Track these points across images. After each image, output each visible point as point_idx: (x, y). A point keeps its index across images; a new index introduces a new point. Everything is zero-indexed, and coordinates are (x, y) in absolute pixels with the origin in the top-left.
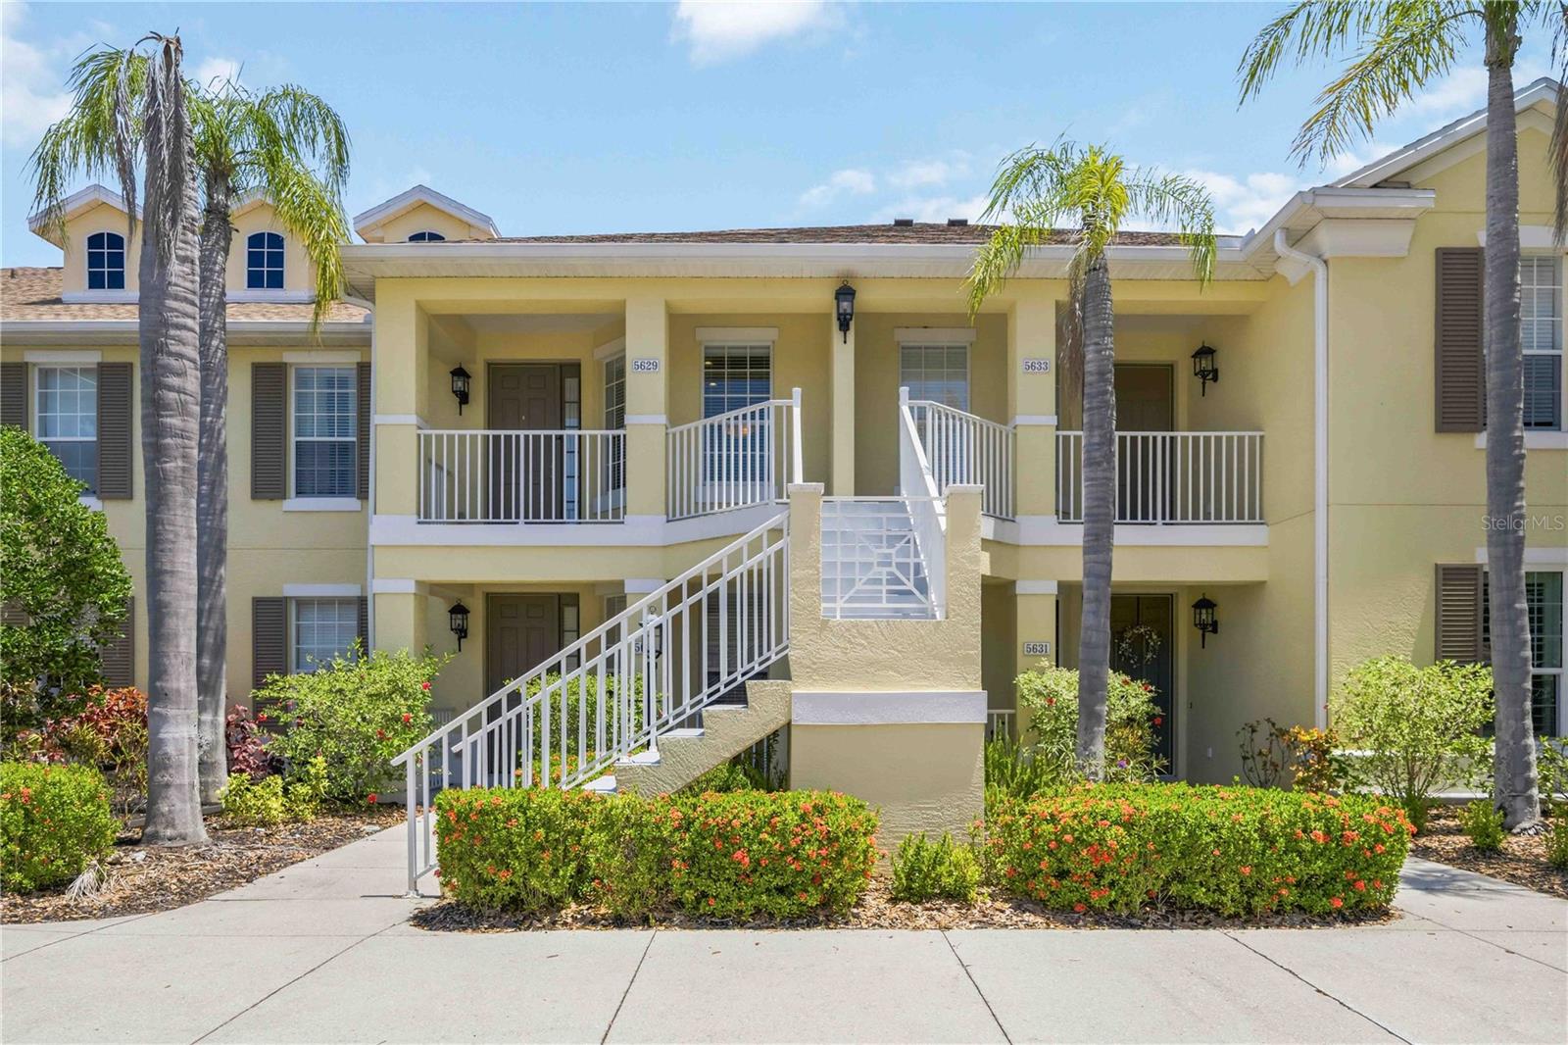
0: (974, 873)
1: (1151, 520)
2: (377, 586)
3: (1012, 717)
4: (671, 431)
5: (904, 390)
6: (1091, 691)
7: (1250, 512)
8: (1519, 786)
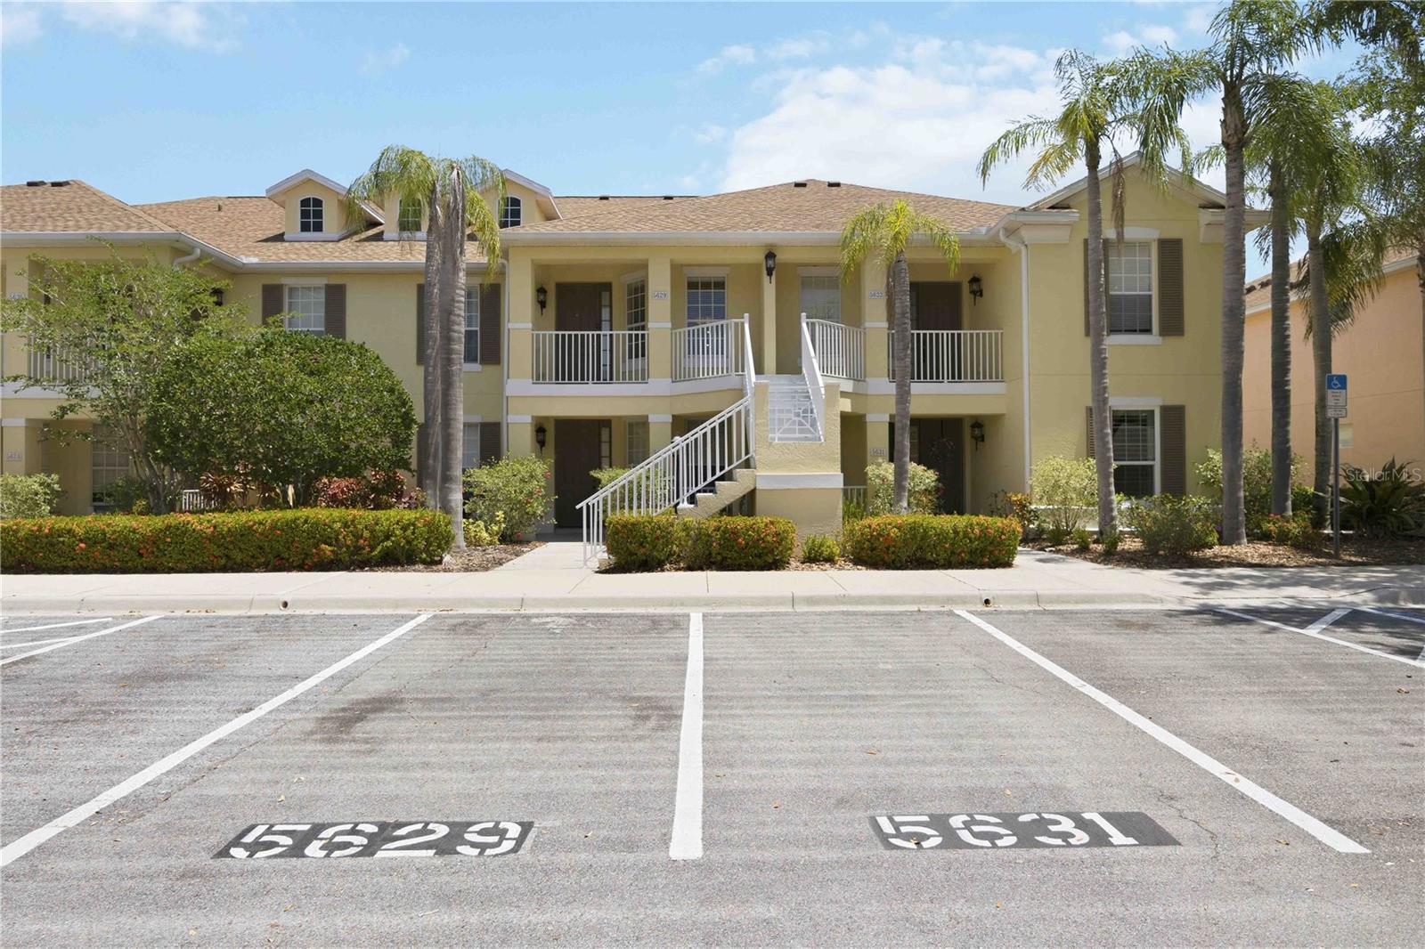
0: (837, 550)
1: (941, 380)
2: (512, 418)
3: (865, 490)
4: (674, 331)
5: (804, 314)
6: (900, 473)
7: (996, 376)
8: (1108, 519)
